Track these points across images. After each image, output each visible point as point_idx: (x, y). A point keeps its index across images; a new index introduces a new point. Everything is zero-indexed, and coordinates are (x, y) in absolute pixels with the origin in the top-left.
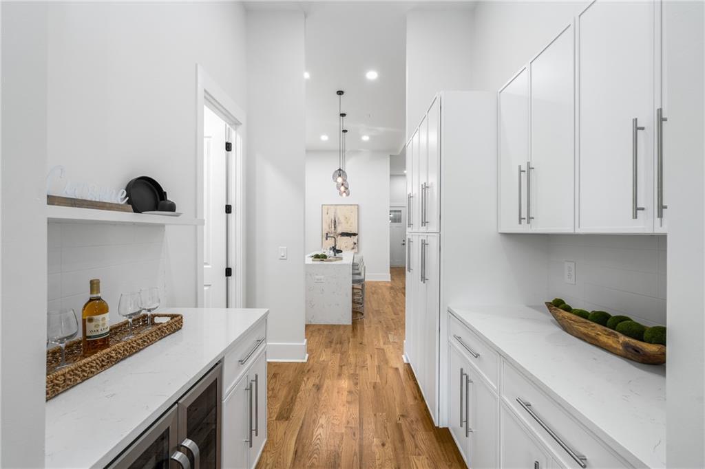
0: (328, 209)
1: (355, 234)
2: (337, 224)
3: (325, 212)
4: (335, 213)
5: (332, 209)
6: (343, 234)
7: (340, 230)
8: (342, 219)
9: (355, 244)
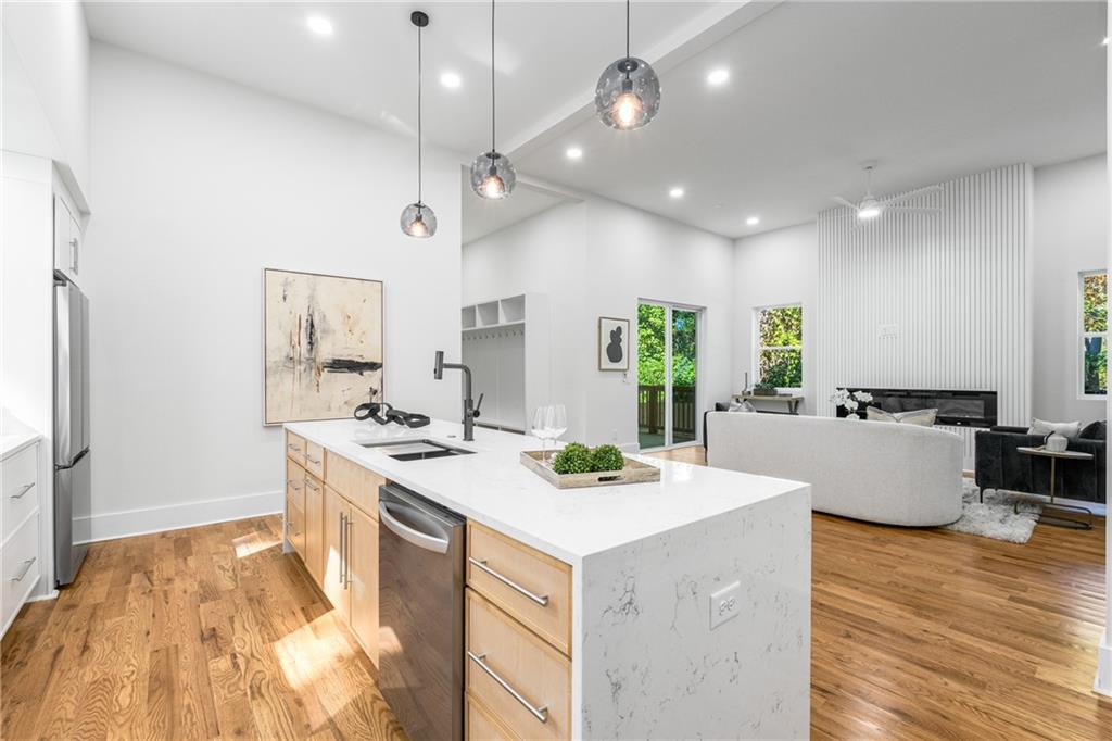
0: (286, 284)
1: (373, 366)
2: (318, 334)
3: (275, 291)
4: (311, 298)
5: (301, 287)
6: (338, 365)
7: (327, 352)
8: (335, 321)
9: (375, 392)
